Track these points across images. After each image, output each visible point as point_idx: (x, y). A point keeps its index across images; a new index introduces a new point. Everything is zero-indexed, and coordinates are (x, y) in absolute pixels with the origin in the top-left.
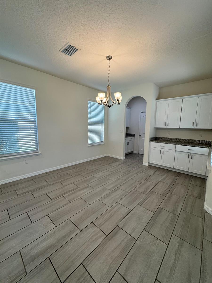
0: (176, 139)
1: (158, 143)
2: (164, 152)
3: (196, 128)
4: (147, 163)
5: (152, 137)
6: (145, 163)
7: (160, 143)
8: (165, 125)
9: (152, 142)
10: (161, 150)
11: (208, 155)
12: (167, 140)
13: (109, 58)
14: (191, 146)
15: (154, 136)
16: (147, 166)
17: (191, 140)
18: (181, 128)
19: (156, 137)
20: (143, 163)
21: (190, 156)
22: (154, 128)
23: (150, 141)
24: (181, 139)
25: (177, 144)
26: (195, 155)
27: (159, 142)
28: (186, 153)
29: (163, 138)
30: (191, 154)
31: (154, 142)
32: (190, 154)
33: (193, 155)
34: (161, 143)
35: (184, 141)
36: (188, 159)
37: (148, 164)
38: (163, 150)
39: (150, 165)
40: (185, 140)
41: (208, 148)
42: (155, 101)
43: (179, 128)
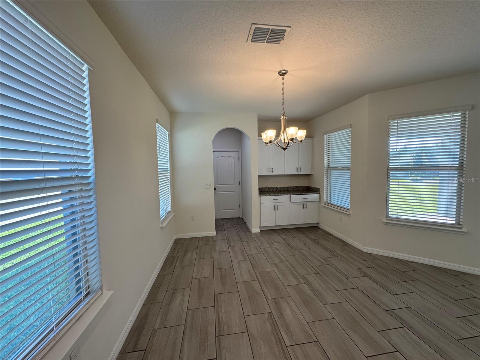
2: (278, 207)
4: (258, 228)
6: (255, 230)
7: (273, 196)
8: (270, 172)
9: (262, 197)
10: (275, 205)
11: (318, 200)
12: (267, 190)
13: (283, 73)
14: (304, 194)
16: (260, 232)
20: (252, 230)
21: (305, 205)
23: (259, 196)
25: (291, 194)
27: (271, 195)
29: (263, 188)
31: (265, 196)
32: (303, 203)
33: (307, 203)
34: (274, 195)
35: (285, 189)
36: (303, 210)
38: (278, 204)
39: (263, 229)
41: (318, 194)
43: (284, 174)
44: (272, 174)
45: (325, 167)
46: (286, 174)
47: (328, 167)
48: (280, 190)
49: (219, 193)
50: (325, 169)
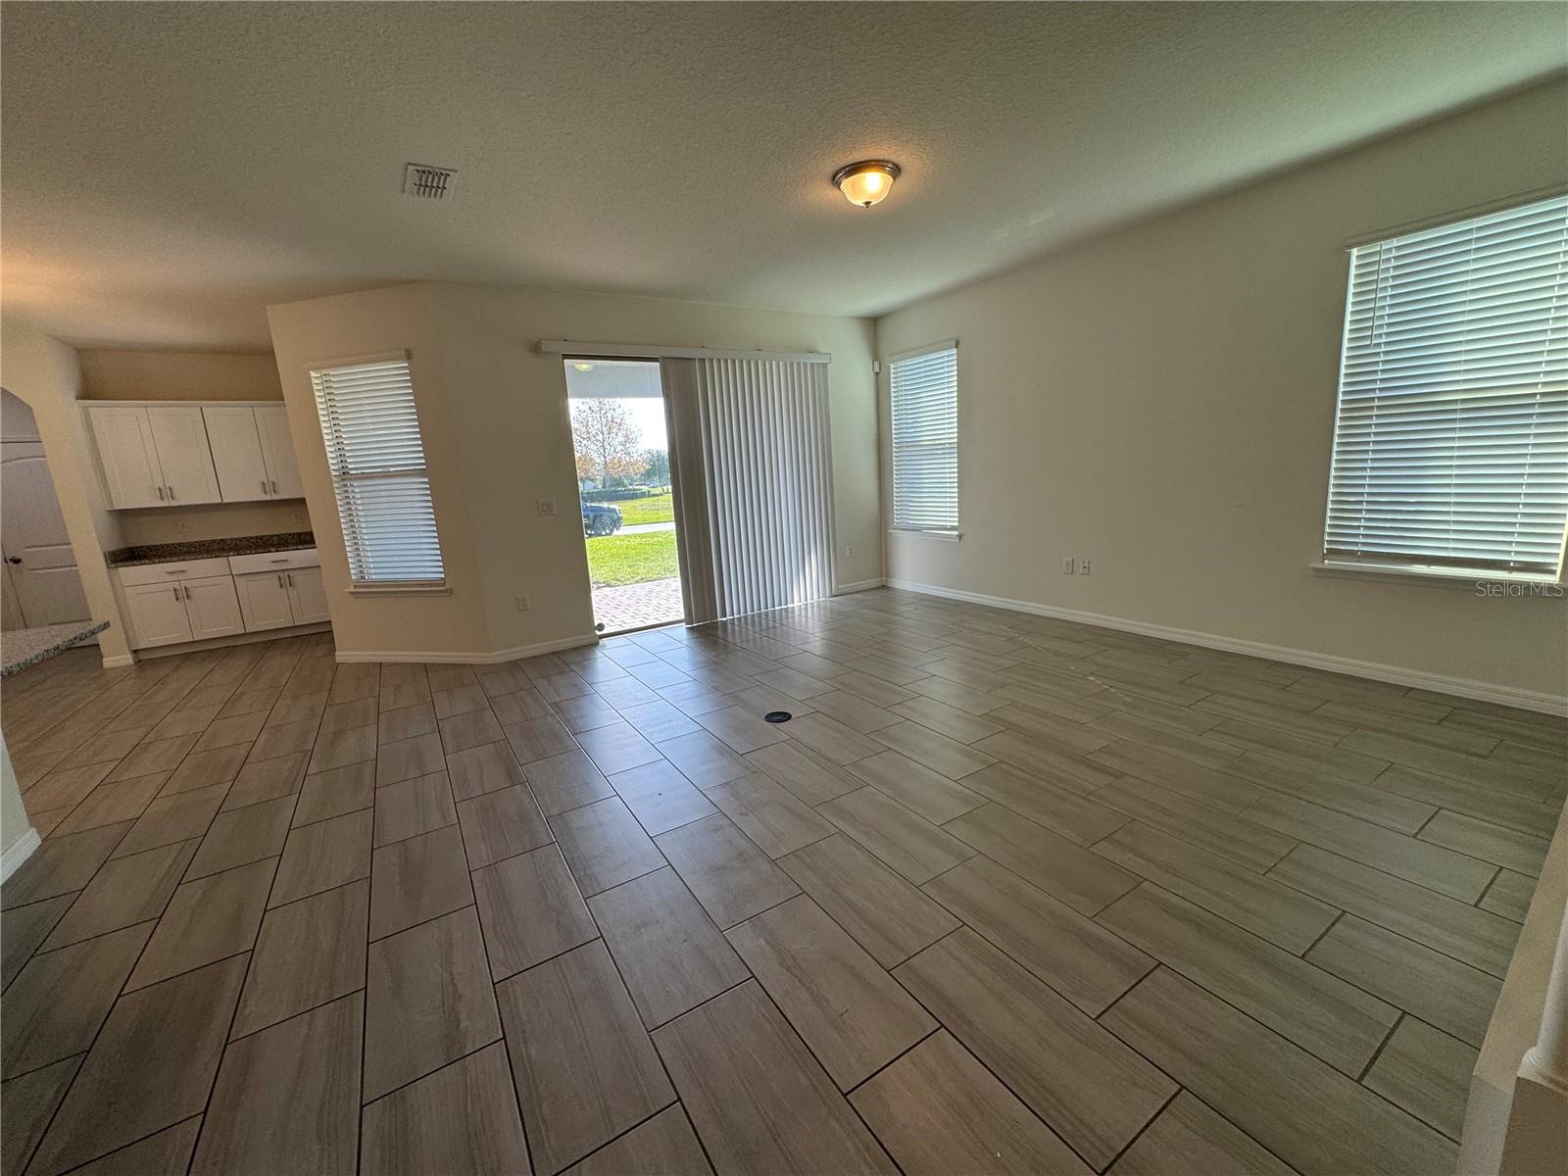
0: (222, 540)
1: (154, 563)
2: (192, 592)
3: (276, 497)
4: (125, 655)
5: (113, 547)
6: (117, 659)
7: (163, 562)
8: (162, 498)
9: (119, 569)
10: (178, 587)
15: (121, 546)
16: (132, 663)
17: (274, 539)
18: (226, 504)
19: (128, 549)
20: (104, 660)
21: (286, 579)
22: (109, 511)
23: (108, 567)
24: (241, 540)
25: (231, 553)
26: (296, 572)
27: (157, 561)
28: (270, 576)
29: (168, 546)
30: (286, 574)
31: (135, 565)
32: (281, 575)
33: (291, 573)
34: (168, 562)
35: (253, 543)
36: (283, 592)
37: (134, 658)
38: (184, 584)
39: (144, 656)
40: (254, 541)
42: (76, 407)
43: (219, 501)
44: (173, 503)
45: (334, 473)
46: (225, 501)
47: (345, 474)
48: (236, 544)
49: (35, 572)
50: (335, 479)
